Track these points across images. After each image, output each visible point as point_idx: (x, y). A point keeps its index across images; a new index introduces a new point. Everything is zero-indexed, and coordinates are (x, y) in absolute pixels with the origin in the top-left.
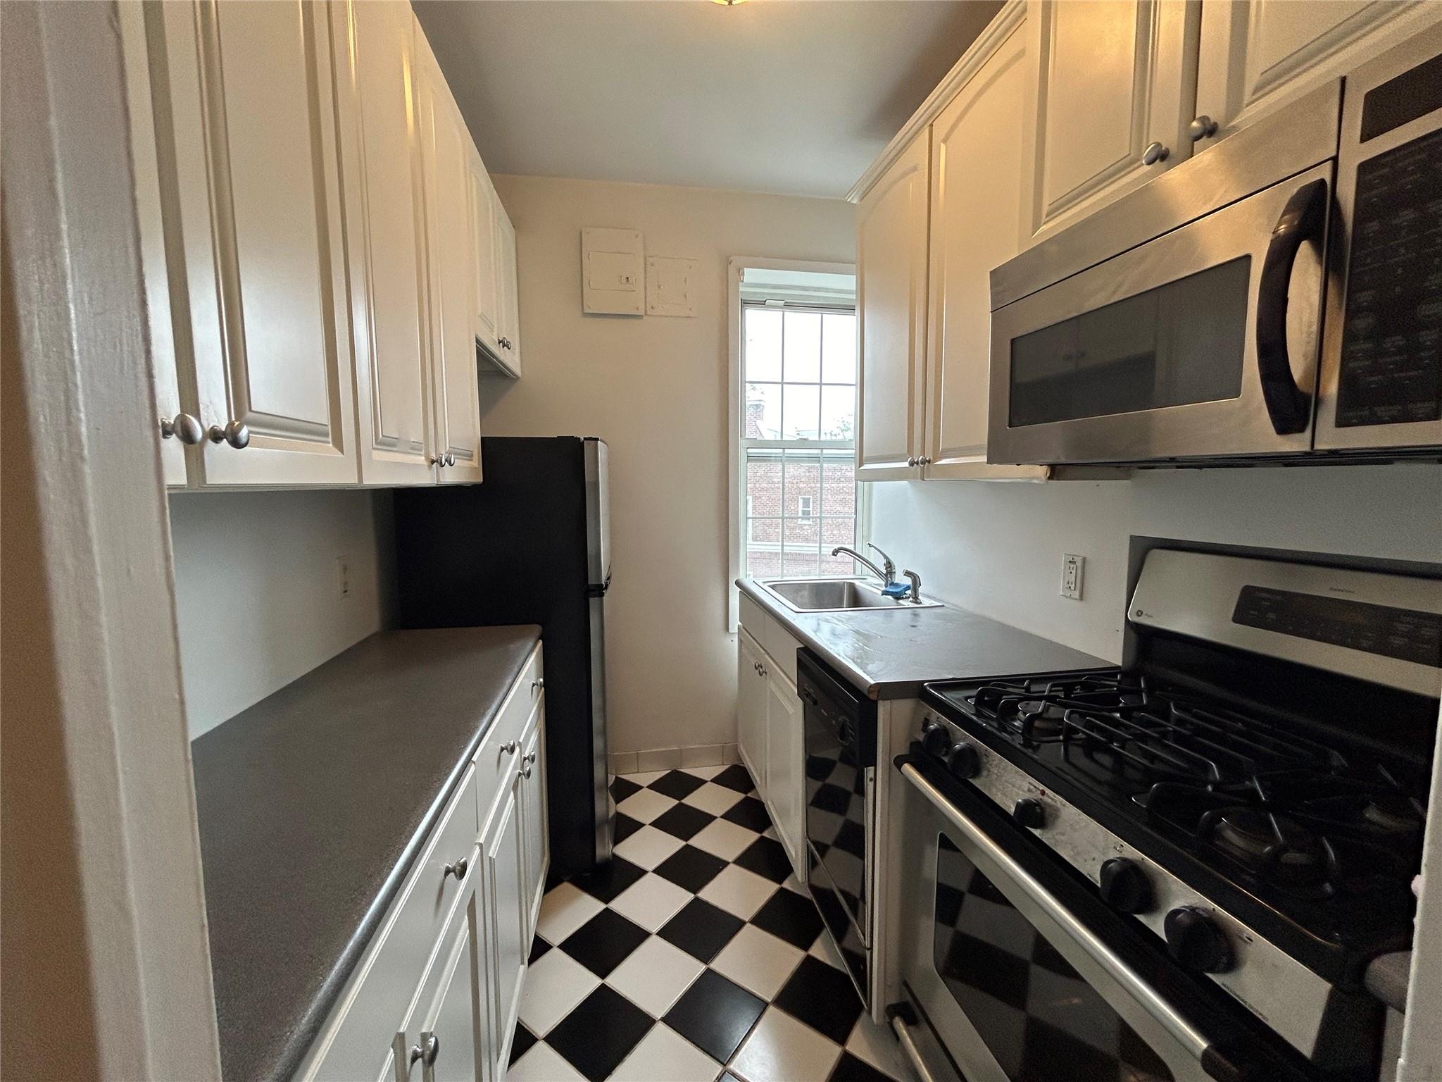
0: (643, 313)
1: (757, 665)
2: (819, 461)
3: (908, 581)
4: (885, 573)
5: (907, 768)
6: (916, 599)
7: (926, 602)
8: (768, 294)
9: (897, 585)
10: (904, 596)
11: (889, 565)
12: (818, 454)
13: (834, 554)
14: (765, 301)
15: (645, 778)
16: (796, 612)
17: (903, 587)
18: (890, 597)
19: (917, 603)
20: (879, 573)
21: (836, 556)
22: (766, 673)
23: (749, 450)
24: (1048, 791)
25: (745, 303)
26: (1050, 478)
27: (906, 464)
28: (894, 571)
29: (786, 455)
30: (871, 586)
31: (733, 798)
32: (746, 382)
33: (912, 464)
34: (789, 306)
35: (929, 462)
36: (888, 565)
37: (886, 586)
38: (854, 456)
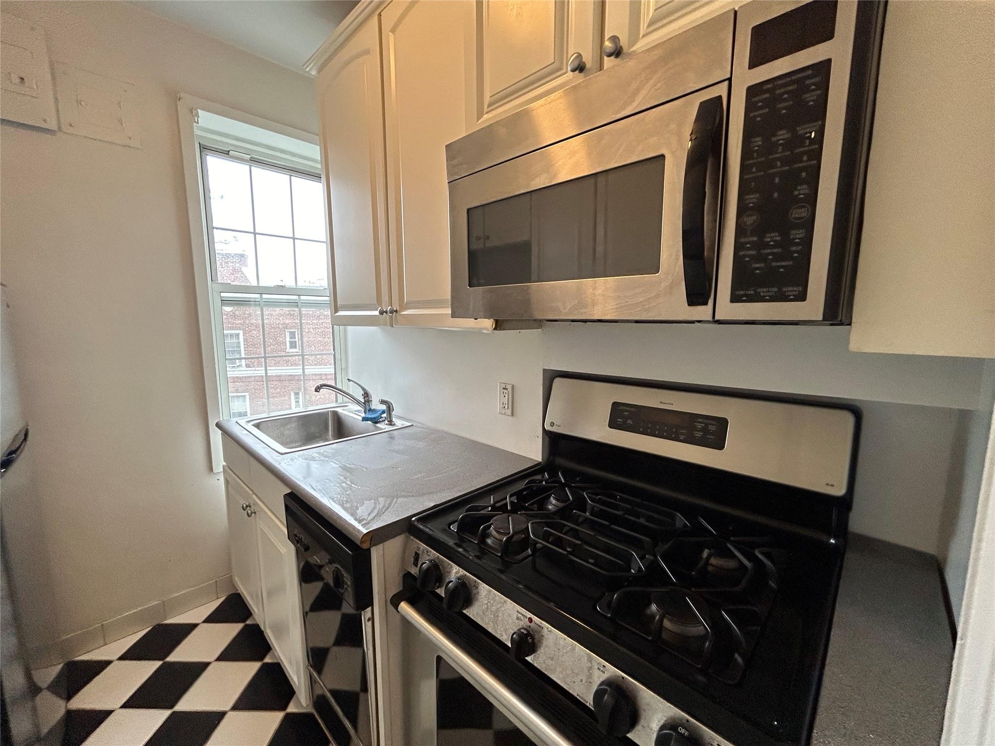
0: (55, 128)
1: (245, 505)
2: (298, 306)
3: (384, 407)
4: (363, 402)
5: (404, 606)
6: (391, 423)
7: (399, 423)
8: (232, 145)
9: (374, 411)
10: (381, 420)
11: (366, 395)
12: (296, 300)
13: (316, 391)
14: (229, 152)
15: (113, 650)
16: (282, 454)
17: (380, 412)
18: (369, 422)
19: (391, 425)
20: (358, 402)
21: (318, 392)
22: (255, 513)
23: (223, 294)
24: (535, 618)
25: (203, 148)
26: (495, 329)
27: (377, 313)
28: (370, 399)
29: (264, 300)
30: (352, 413)
31: (230, 631)
32: (214, 228)
33: (381, 313)
34: (255, 161)
35: (396, 311)
36: (366, 396)
37: (365, 412)
38: (329, 303)
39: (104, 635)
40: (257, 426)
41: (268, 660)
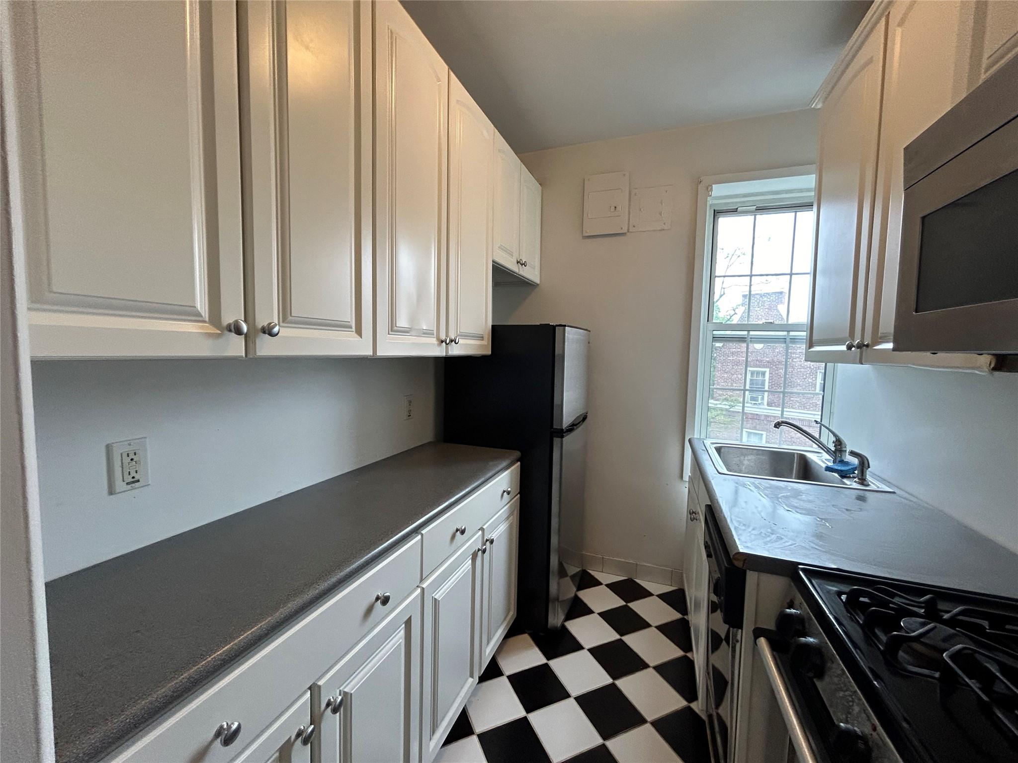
0: (626, 231)
1: (691, 511)
2: (785, 342)
3: (855, 461)
4: (833, 450)
5: (762, 642)
6: (863, 481)
7: (874, 484)
8: (740, 202)
9: (847, 463)
10: (851, 476)
11: (839, 443)
12: (785, 336)
13: (775, 426)
14: (737, 209)
15: (607, 578)
16: (720, 473)
17: (850, 467)
18: (836, 475)
19: (862, 484)
20: (828, 451)
21: (778, 428)
22: (697, 520)
23: (715, 332)
24: (880, 729)
25: (717, 213)
26: (995, 369)
27: (843, 348)
28: (844, 449)
29: (750, 337)
30: (820, 460)
31: (671, 615)
32: (716, 276)
33: (849, 348)
34: (762, 209)
35: (867, 346)
36: (837, 443)
37: (834, 462)
38: (805, 338)
39: (603, 564)
40: (719, 450)
41: (689, 655)
